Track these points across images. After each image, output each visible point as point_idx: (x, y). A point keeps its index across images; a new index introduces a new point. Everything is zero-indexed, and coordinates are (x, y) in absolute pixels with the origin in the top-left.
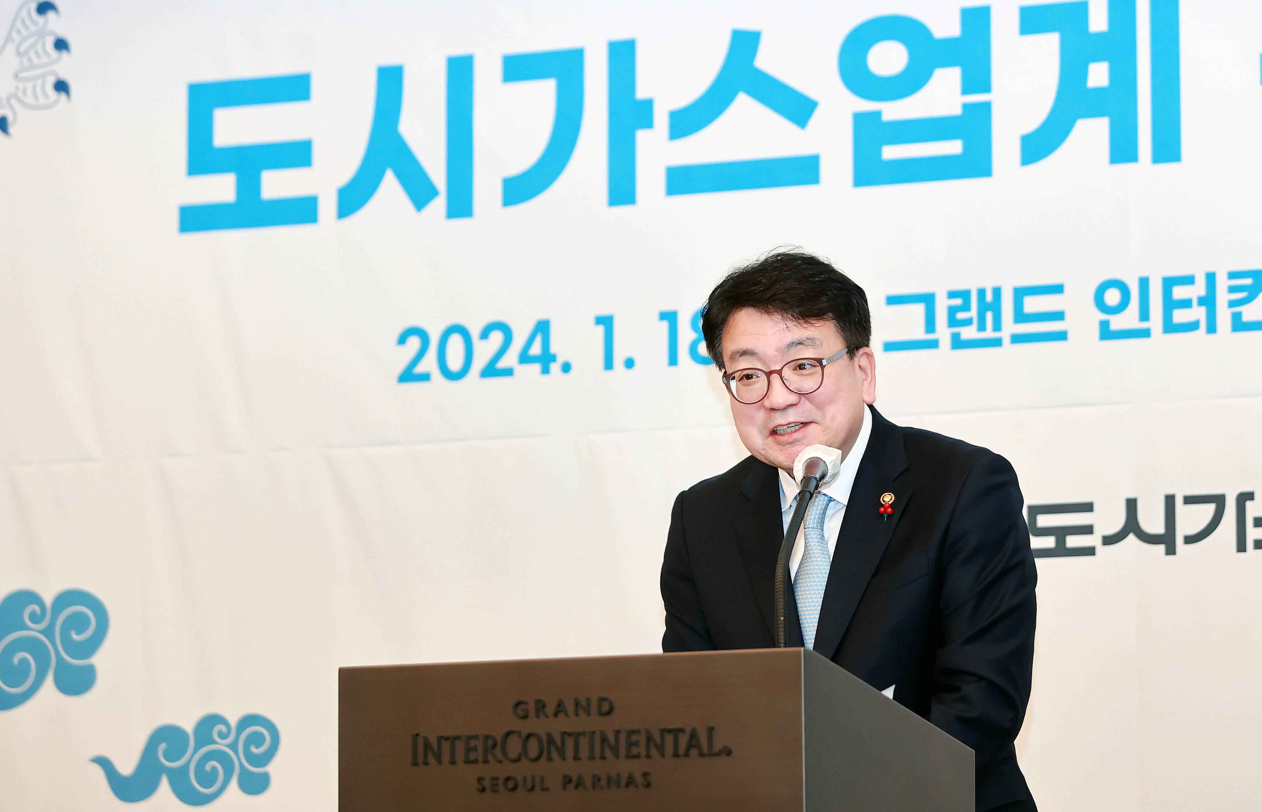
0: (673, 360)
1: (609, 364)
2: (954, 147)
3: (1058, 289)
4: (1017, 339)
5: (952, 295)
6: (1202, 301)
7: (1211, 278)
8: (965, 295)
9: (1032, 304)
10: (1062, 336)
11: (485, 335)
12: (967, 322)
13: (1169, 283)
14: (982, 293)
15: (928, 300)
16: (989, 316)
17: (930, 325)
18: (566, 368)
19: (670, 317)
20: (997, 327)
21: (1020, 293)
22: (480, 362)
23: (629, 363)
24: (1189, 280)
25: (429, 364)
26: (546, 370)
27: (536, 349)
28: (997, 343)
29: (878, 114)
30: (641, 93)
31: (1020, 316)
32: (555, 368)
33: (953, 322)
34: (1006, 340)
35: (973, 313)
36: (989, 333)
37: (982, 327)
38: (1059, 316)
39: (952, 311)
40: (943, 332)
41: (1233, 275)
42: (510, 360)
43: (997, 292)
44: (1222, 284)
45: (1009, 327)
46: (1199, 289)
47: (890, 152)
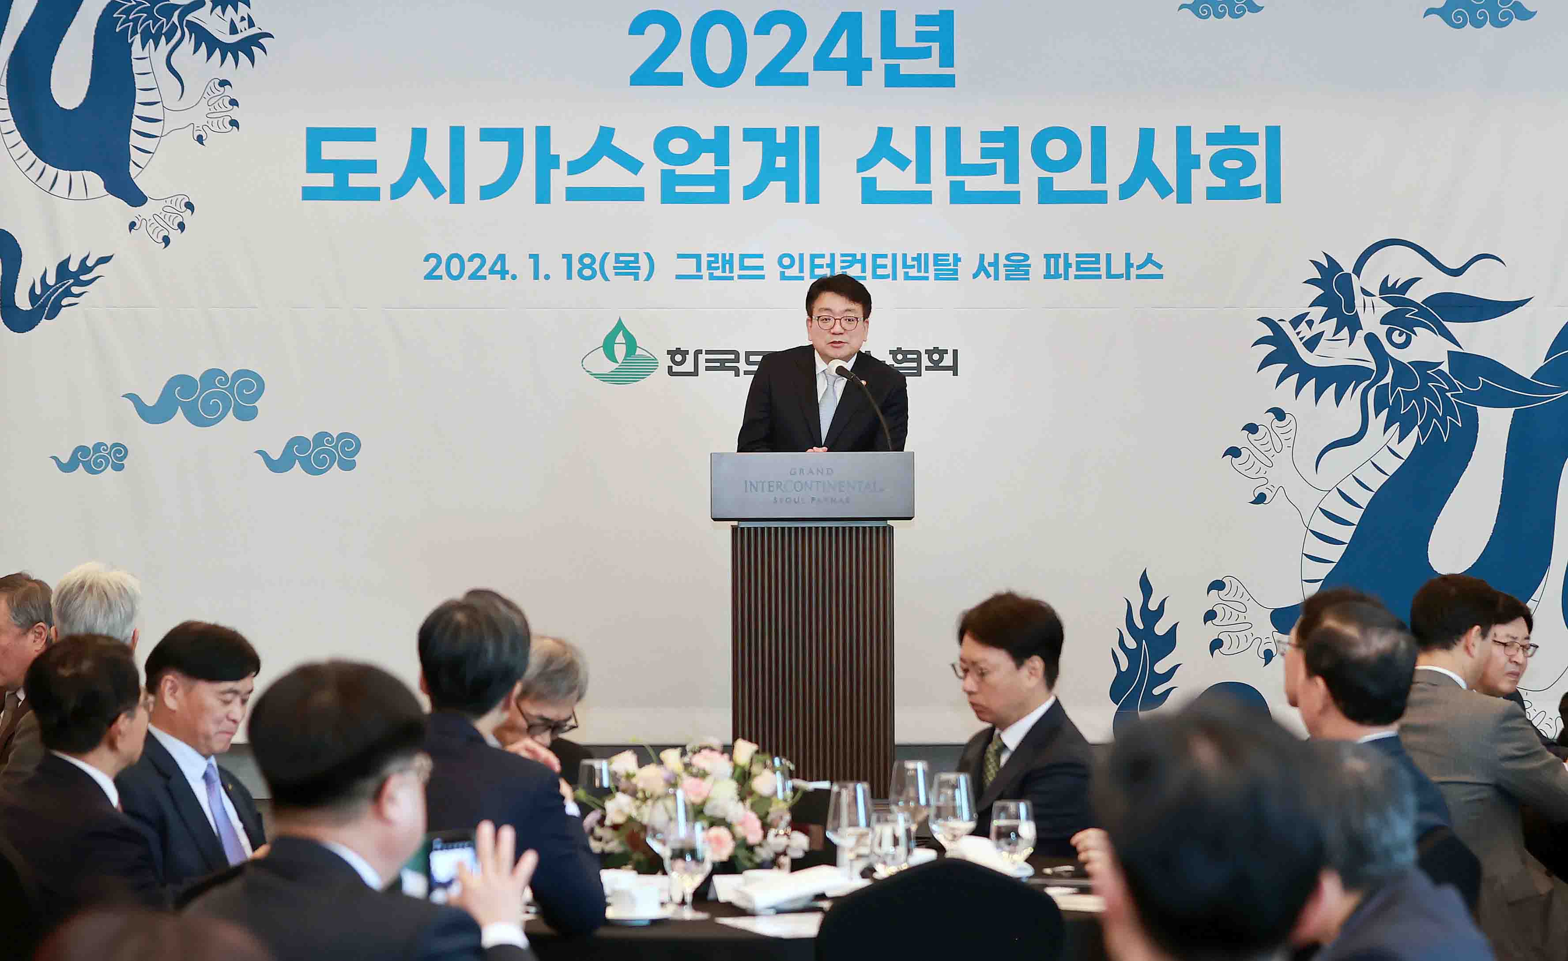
0: (569, 277)
1: (536, 277)
2: (711, 189)
3: (761, 256)
4: (740, 277)
5: (709, 255)
6: (828, 266)
7: (833, 256)
8: (716, 256)
9: (748, 262)
10: (762, 277)
11: (471, 259)
12: (717, 268)
13: (813, 257)
14: (724, 255)
15: (698, 257)
16: (727, 266)
17: (699, 268)
18: (514, 277)
19: (568, 257)
20: (731, 271)
21: (743, 257)
22: (468, 272)
23: (547, 277)
24: (822, 256)
25: (441, 271)
26: (503, 278)
27: (498, 268)
28: (732, 278)
29: (674, 171)
30: (553, 152)
31: (742, 267)
32: (508, 277)
33: (709, 267)
34: (736, 278)
35: (720, 264)
36: (727, 274)
37: (724, 271)
38: (761, 268)
39: (709, 263)
40: (705, 272)
41: (842, 255)
42: (484, 271)
43: (731, 255)
44: (838, 258)
45: (737, 272)
46: (827, 260)
47: (679, 189)
